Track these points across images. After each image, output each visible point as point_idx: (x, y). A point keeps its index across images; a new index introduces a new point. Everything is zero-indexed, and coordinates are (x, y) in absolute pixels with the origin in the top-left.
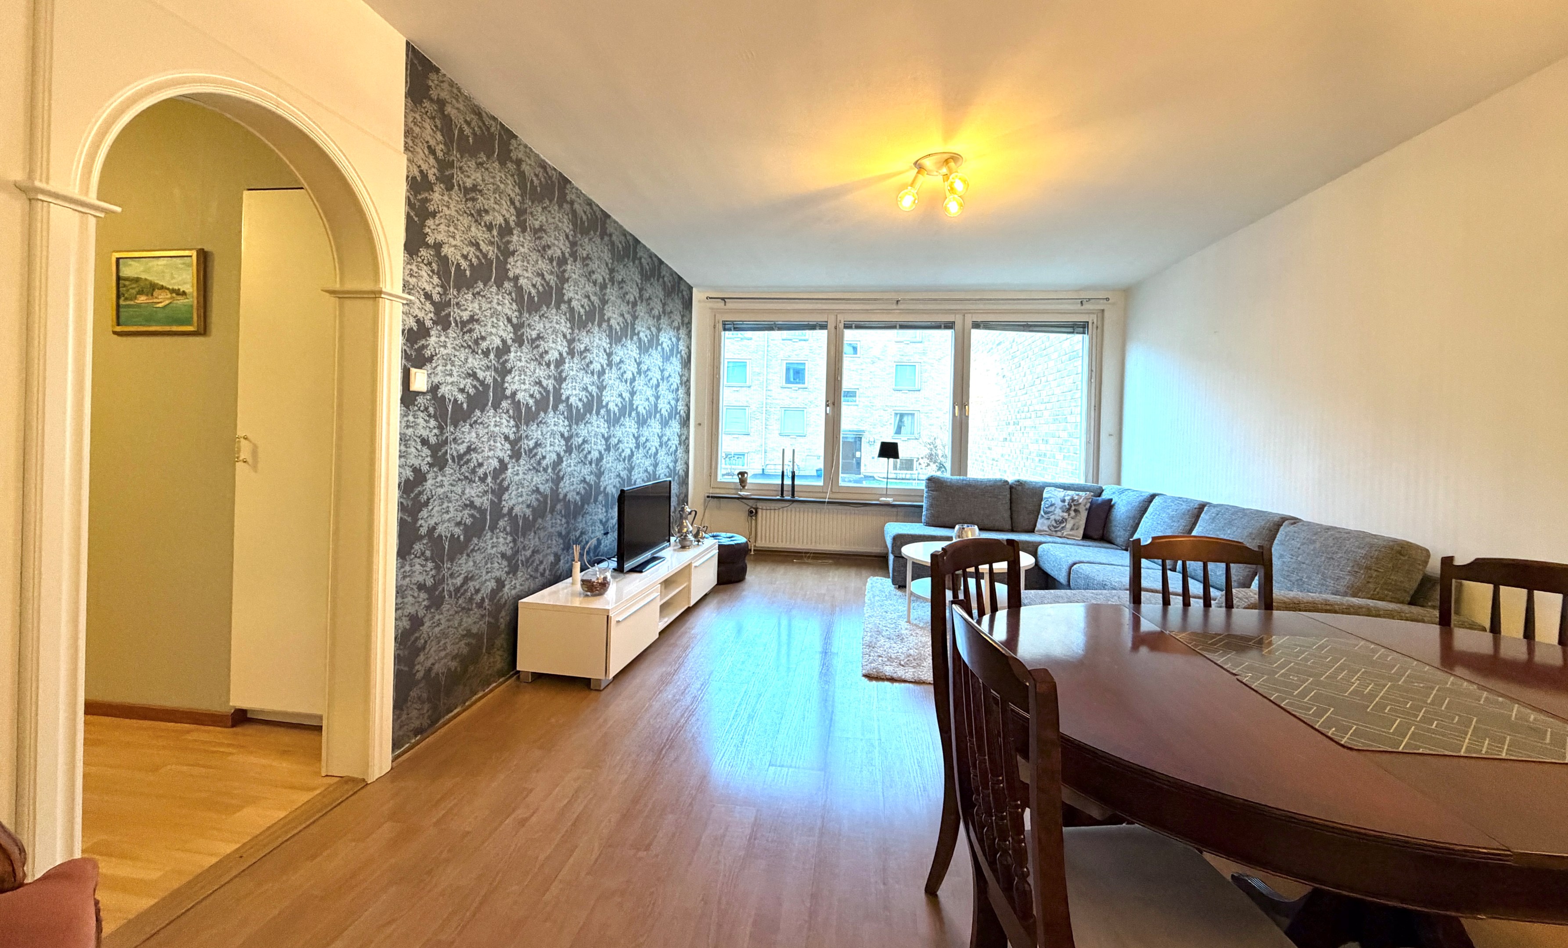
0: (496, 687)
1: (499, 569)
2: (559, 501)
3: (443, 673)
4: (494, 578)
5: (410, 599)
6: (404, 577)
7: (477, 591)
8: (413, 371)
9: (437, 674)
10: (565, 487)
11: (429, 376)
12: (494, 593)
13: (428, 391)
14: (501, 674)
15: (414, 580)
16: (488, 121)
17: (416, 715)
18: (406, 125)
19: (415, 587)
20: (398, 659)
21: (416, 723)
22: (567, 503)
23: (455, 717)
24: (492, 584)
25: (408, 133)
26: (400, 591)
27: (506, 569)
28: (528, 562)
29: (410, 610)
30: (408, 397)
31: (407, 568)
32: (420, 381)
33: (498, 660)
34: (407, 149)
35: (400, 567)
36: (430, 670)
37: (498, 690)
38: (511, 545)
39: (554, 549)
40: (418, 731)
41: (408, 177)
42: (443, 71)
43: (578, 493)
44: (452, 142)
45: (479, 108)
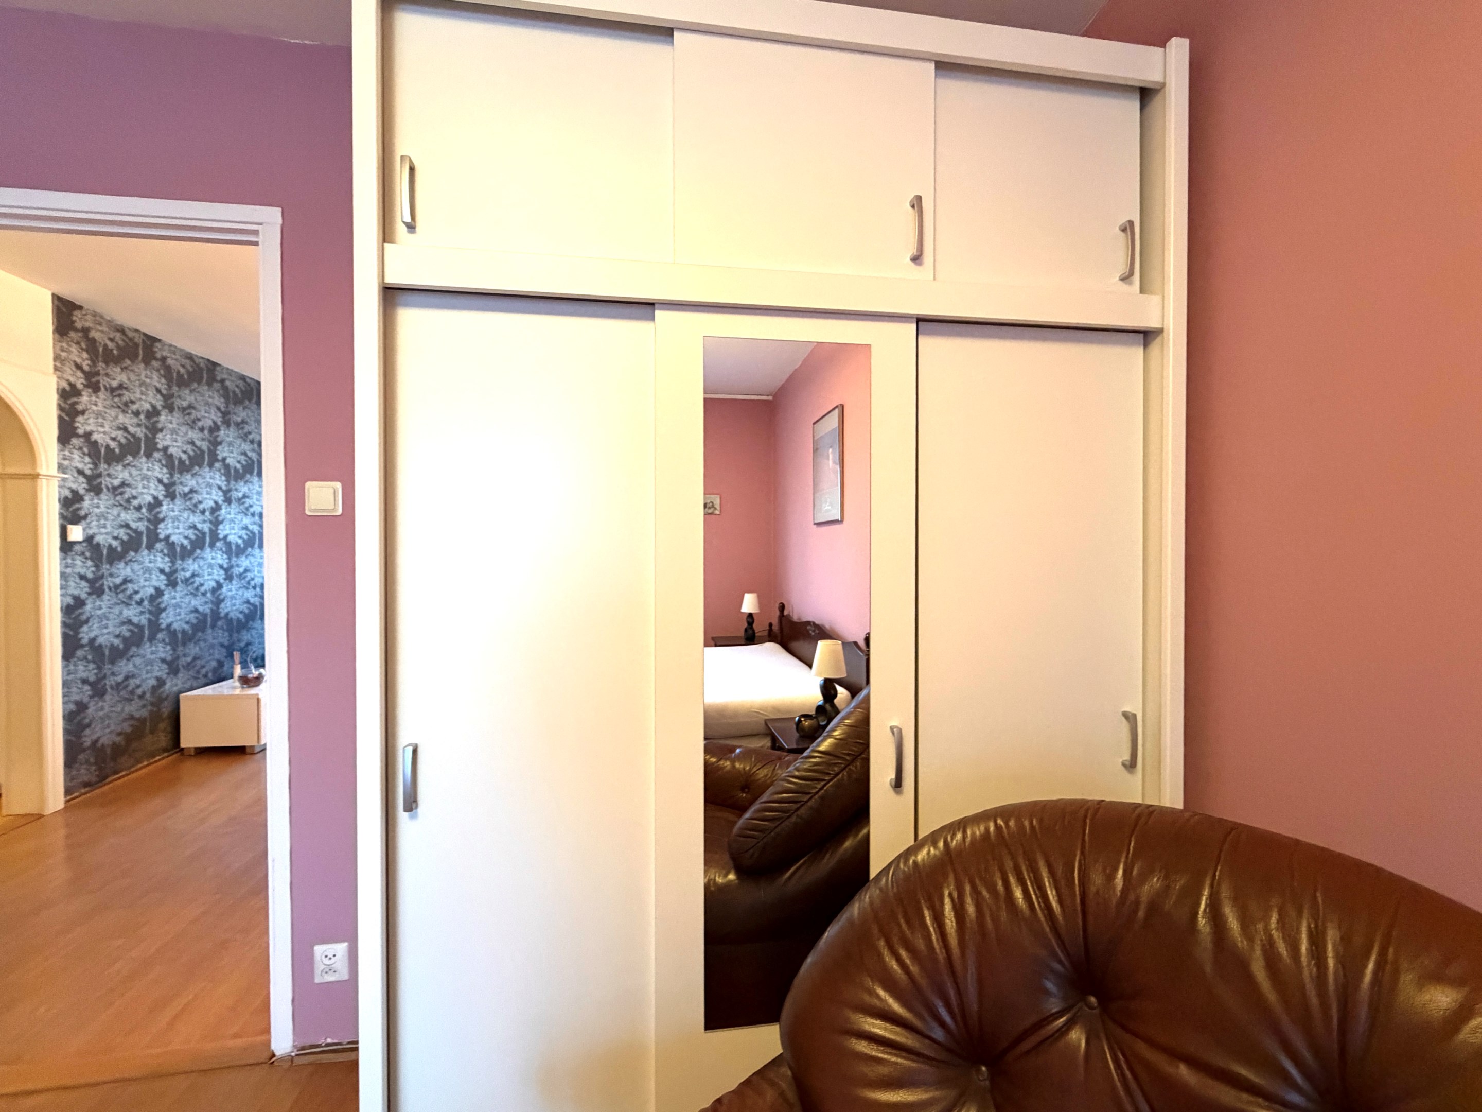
0: (160, 760)
1: (160, 670)
2: (219, 618)
3: (108, 745)
4: (154, 678)
5: (74, 690)
6: (69, 674)
7: (138, 686)
8: (70, 527)
9: (103, 745)
10: (227, 607)
11: (84, 530)
12: (154, 689)
13: (84, 541)
14: (165, 750)
15: (78, 676)
16: (130, 334)
17: (85, 773)
18: (54, 353)
19: (79, 681)
20: (66, 732)
21: (86, 779)
22: (229, 621)
23: (119, 778)
24: (153, 682)
25: (57, 358)
26: (65, 684)
27: (167, 671)
28: (188, 666)
29: (77, 698)
30: (66, 546)
31: (72, 667)
32: (76, 533)
33: (163, 739)
34: (56, 369)
35: (65, 667)
36: (97, 741)
37: (163, 761)
38: (171, 652)
39: (217, 656)
40: (86, 784)
41: (58, 389)
42: (85, 307)
43: (241, 612)
44: (97, 357)
45: (121, 326)
